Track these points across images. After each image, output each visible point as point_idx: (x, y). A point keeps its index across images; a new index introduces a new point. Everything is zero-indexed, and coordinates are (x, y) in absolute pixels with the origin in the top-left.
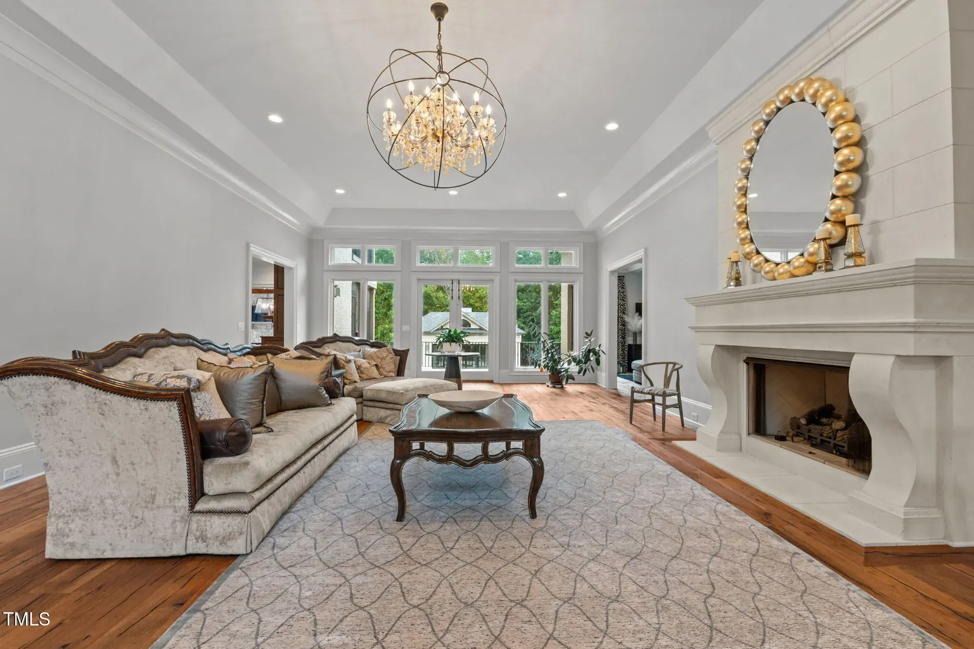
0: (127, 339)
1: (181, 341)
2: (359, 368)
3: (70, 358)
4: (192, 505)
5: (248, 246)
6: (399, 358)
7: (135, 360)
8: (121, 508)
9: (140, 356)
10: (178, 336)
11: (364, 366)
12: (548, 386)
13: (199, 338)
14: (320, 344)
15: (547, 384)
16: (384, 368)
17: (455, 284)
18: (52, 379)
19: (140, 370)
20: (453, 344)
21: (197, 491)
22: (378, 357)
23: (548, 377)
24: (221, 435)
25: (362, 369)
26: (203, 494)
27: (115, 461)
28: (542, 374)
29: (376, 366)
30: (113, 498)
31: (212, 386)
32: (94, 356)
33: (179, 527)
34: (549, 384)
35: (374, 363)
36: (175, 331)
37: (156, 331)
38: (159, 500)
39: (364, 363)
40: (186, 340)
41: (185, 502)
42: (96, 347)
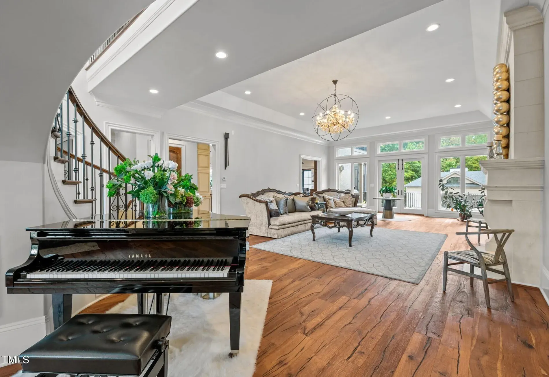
0: (260, 190)
1: (272, 191)
2: (335, 202)
3: (250, 194)
4: (268, 227)
5: (300, 156)
6: (355, 199)
7: (262, 195)
8: (257, 225)
9: (263, 194)
10: (272, 190)
11: (337, 202)
12: (458, 220)
13: (277, 190)
14: (322, 193)
15: (458, 219)
16: (347, 203)
17: (400, 161)
18: (247, 198)
19: (262, 198)
20: (387, 193)
21: (269, 224)
22: (345, 198)
23: (459, 215)
24: (274, 212)
25: (336, 203)
26: (270, 225)
27: (256, 215)
28: (452, 212)
29: (343, 202)
30: (256, 223)
31: (275, 202)
32: (254, 194)
33: (266, 230)
34: (459, 219)
35: (342, 200)
36: (271, 188)
37: (267, 188)
38: (263, 224)
39: (338, 200)
40: (274, 191)
41: (267, 226)
42: (254, 192)
